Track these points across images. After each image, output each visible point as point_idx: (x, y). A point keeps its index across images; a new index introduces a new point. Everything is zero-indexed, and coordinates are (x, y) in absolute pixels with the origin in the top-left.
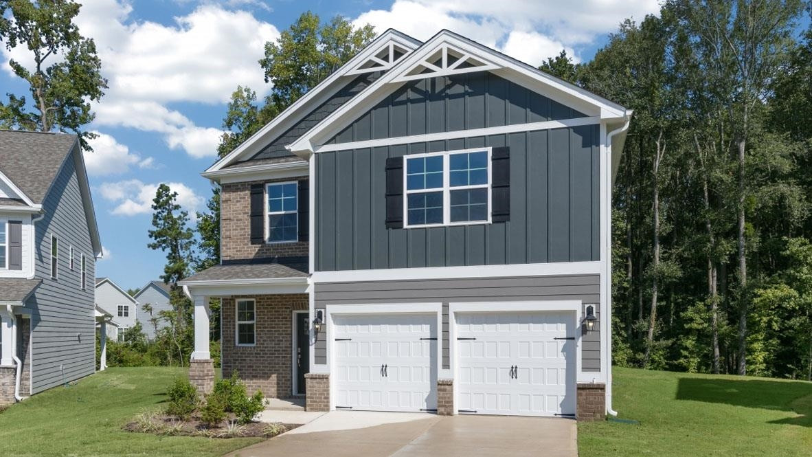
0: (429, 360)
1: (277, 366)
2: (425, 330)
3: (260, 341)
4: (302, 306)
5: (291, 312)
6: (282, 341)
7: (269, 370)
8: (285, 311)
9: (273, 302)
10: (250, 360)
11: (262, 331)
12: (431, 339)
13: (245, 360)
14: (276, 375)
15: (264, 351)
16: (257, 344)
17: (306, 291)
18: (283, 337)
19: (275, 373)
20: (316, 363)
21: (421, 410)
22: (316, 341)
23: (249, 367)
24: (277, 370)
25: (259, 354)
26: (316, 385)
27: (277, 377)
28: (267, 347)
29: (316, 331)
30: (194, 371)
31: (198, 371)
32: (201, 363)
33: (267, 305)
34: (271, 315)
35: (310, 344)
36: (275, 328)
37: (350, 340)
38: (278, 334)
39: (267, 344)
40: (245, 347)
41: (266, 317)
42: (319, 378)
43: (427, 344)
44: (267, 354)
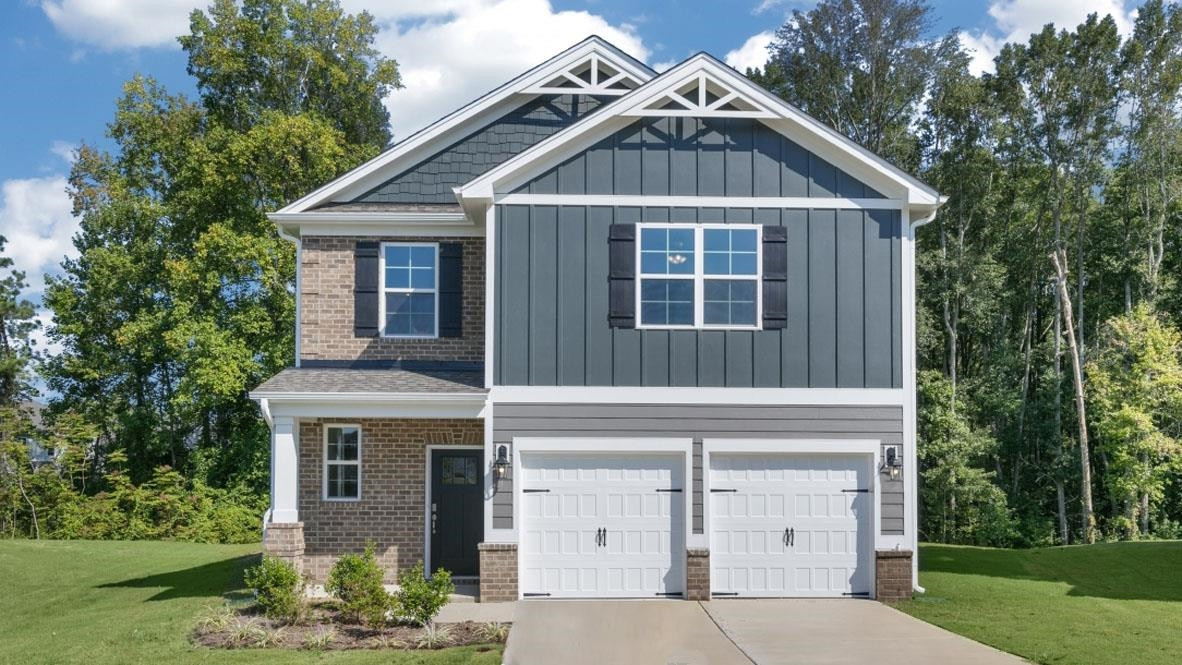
0: (670, 522)
1: (399, 533)
2: (664, 478)
3: (367, 492)
4: (445, 438)
5: (424, 447)
6: (409, 493)
7: (386, 540)
8: (414, 446)
9: (394, 430)
10: (352, 524)
11: (373, 477)
12: (672, 491)
13: (341, 524)
14: (396, 548)
15: (377, 508)
16: (363, 498)
17: (480, 416)
18: (410, 487)
19: (393, 545)
20: (495, 526)
21: (657, 594)
22: (495, 493)
23: (348, 534)
24: (400, 540)
25: (369, 513)
26: (497, 561)
27: (399, 550)
28: (383, 503)
29: (496, 477)
30: (275, 542)
31: (283, 542)
32: (287, 528)
33: (383, 435)
34: (389, 451)
35: (486, 496)
36: (395, 472)
37: (548, 491)
38: (402, 482)
39: (382, 498)
40: (342, 503)
41: (381, 455)
42: (502, 551)
43: (666, 498)
44: (382, 513)
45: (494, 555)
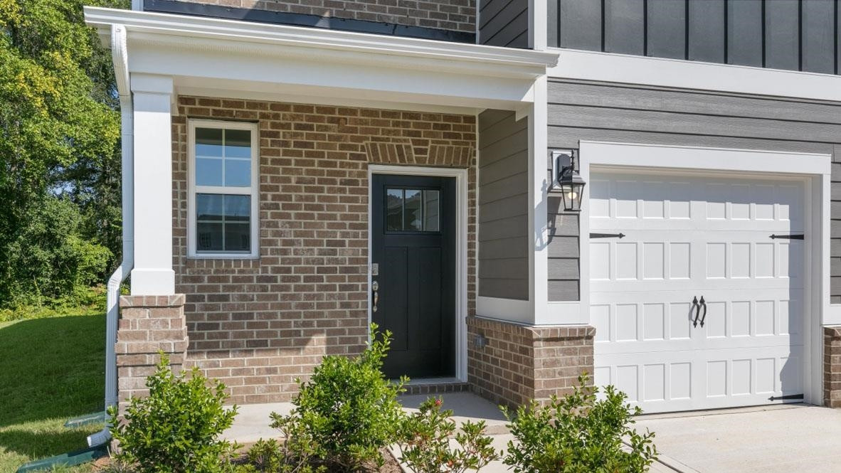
0: (787, 286)
1: (326, 311)
2: (778, 218)
3: (270, 243)
4: (401, 155)
5: (365, 166)
6: (342, 244)
7: (305, 324)
8: (350, 165)
9: (316, 137)
10: (244, 298)
11: (281, 216)
12: (792, 237)
13: (225, 298)
14: (324, 337)
15: (288, 270)
16: (262, 252)
17: (527, 98)
18: (344, 235)
19: (321, 332)
20: (553, 297)
21: (772, 399)
22: (551, 237)
23: (236, 316)
24: (328, 324)
25: (273, 279)
26: (561, 357)
27: (328, 341)
28: (298, 261)
29: (554, 208)
33: (296, 144)
34: (308, 172)
35: (538, 244)
36: (319, 208)
37: (621, 236)
38: (330, 226)
39: (296, 252)
40: (228, 262)
41: (294, 178)
42: (569, 339)
43: (783, 247)
44: (297, 279)
45: (557, 347)
